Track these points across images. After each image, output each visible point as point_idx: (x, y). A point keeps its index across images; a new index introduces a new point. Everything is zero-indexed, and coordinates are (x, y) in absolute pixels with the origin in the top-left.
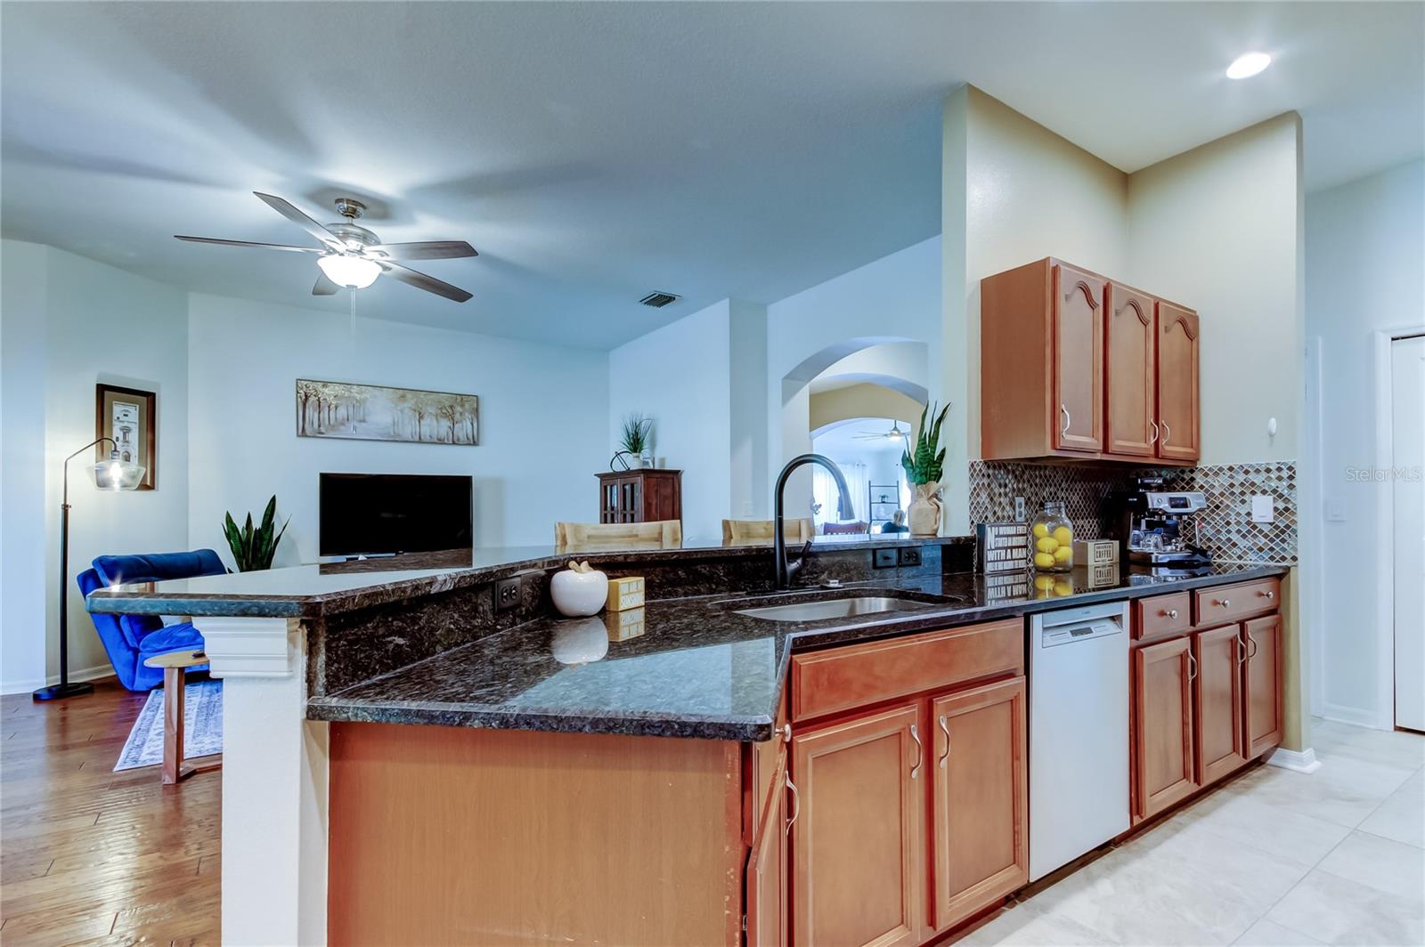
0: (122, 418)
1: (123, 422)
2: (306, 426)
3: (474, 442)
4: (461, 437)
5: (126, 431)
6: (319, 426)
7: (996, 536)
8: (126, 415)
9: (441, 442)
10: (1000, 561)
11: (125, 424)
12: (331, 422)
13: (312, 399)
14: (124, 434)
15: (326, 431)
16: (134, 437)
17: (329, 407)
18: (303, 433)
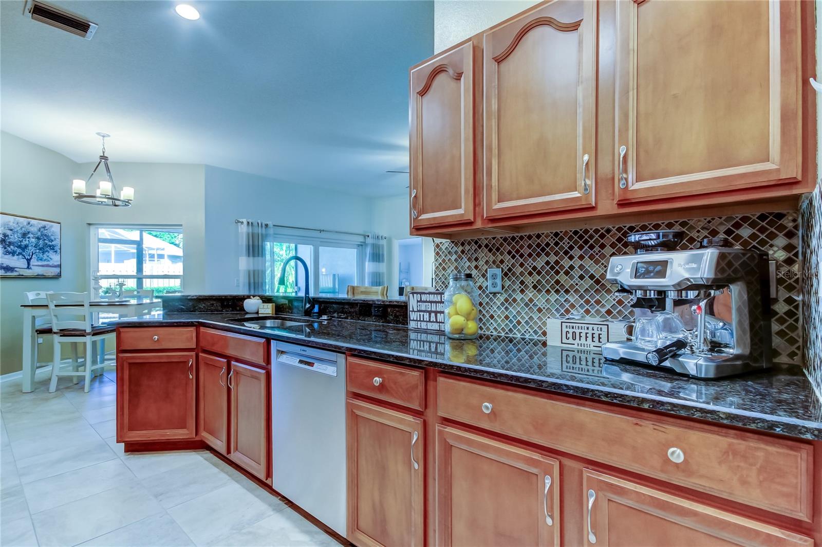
7: (418, 301)
10: (423, 321)
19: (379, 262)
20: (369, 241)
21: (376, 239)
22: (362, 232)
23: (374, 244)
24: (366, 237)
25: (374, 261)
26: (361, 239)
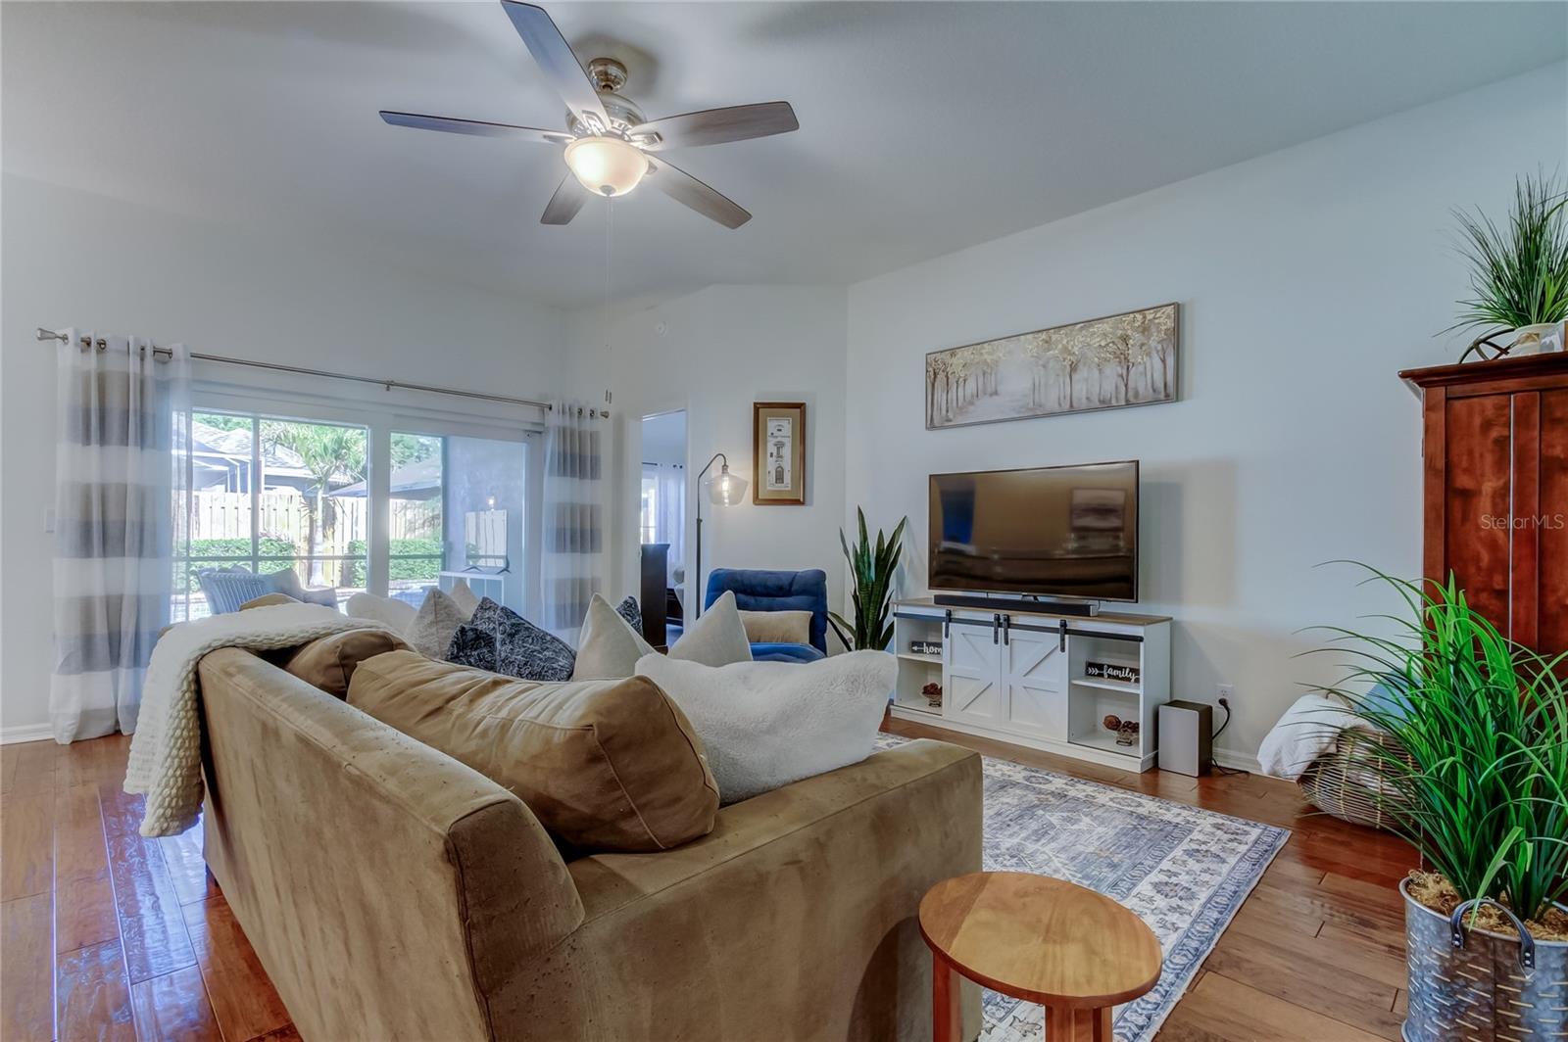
0: (776, 433)
1: (777, 437)
2: (935, 413)
3: (1167, 396)
4: (1141, 390)
5: (780, 446)
6: (947, 411)
8: (780, 428)
9: (1105, 406)
11: (779, 439)
12: (960, 404)
13: (941, 376)
14: (778, 448)
15: (954, 417)
16: (787, 451)
17: (957, 382)
18: (931, 425)
19: (582, 476)
20: (553, 420)
21: (571, 414)
22: (534, 398)
23: (564, 430)
24: (546, 410)
25: (565, 474)
26: (533, 415)
